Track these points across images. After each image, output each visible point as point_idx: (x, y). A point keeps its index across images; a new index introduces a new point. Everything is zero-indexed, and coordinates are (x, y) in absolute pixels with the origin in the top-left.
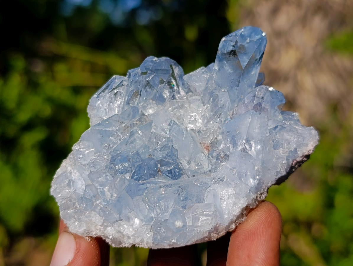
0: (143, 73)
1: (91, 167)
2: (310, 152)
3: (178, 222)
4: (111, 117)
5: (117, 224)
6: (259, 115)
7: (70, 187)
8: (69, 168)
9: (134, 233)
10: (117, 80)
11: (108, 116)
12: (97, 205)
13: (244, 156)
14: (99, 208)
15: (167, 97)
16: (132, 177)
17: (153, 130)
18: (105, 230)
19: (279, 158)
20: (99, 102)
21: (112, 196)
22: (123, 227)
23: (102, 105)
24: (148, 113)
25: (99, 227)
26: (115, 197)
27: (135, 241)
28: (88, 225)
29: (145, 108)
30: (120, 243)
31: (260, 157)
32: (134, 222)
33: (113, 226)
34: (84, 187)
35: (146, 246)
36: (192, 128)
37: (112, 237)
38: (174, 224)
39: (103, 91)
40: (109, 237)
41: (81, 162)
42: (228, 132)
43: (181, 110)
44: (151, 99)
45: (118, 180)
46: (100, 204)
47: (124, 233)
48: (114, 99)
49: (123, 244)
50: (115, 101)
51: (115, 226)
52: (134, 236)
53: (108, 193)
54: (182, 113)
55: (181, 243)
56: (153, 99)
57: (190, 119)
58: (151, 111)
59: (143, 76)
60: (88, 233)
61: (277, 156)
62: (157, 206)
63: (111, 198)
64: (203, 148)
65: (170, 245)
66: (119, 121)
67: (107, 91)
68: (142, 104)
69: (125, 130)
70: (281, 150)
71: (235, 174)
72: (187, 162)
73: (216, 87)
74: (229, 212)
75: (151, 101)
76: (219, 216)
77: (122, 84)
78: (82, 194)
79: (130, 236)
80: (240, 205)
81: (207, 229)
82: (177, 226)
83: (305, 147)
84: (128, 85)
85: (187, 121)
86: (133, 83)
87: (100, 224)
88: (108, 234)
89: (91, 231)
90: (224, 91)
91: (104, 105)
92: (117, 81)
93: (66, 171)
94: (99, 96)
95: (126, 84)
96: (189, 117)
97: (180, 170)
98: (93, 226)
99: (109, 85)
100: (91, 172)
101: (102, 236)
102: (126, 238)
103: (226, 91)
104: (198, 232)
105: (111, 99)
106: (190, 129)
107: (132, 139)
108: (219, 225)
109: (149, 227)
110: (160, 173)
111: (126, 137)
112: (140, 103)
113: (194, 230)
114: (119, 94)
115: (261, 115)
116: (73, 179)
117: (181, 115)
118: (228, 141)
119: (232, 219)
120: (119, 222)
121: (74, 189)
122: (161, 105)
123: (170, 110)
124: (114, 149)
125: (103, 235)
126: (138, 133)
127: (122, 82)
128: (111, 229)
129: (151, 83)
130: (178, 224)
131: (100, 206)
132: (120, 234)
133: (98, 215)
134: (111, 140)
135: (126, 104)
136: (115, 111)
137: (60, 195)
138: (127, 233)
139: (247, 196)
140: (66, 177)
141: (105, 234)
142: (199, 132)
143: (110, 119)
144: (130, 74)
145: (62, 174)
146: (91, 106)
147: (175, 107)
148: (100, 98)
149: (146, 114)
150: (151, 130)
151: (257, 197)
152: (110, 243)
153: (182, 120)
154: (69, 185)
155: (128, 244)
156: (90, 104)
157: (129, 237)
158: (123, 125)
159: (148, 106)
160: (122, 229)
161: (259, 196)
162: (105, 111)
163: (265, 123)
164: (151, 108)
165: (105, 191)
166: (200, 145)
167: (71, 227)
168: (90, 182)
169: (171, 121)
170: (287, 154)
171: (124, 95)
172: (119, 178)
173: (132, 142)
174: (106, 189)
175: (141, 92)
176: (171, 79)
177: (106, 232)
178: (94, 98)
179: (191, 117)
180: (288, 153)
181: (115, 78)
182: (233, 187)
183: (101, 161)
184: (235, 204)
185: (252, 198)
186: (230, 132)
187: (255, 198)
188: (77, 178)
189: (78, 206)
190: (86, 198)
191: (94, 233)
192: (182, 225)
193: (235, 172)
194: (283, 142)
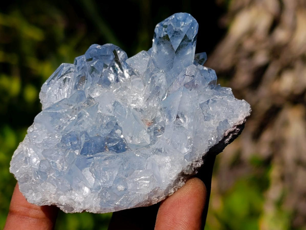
0: (87, 59)
1: (45, 146)
2: (241, 122)
3: (120, 187)
4: (60, 101)
5: (69, 193)
6: (190, 91)
7: (27, 164)
8: (25, 148)
9: (84, 200)
10: (65, 67)
11: (58, 101)
12: (51, 177)
13: (177, 127)
14: (52, 179)
15: (112, 80)
16: (81, 154)
17: (99, 111)
18: (58, 198)
19: (209, 128)
20: (50, 88)
21: (63, 168)
22: (74, 195)
23: (52, 91)
24: (95, 96)
25: (53, 195)
26: (65, 169)
27: (84, 206)
28: (44, 194)
29: (91, 91)
30: (72, 209)
31: (192, 128)
32: (83, 191)
33: (65, 195)
34: (39, 162)
35: (95, 211)
36: (135, 108)
37: (65, 203)
38: (117, 188)
39: (53, 78)
40: (62, 204)
41: (35, 142)
42: (165, 108)
43: (124, 92)
44: (98, 83)
45: (68, 154)
46: (53, 177)
47: (75, 200)
48: (63, 85)
49: (75, 210)
50: (64, 87)
51: (67, 194)
52: (84, 203)
53: (59, 165)
54: (126, 94)
55: (124, 205)
56: (99, 83)
57: (133, 99)
58: (97, 94)
59: (88, 62)
60: (44, 202)
61: (207, 126)
62: (103, 175)
63: (63, 169)
64: (145, 125)
65: (115, 208)
66: (68, 104)
67: (56, 78)
68: (88, 88)
69: (73, 112)
70: (212, 122)
71: (169, 143)
72: (130, 138)
73: (155, 69)
74: (167, 177)
75: (98, 85)
76: (157, 180)
77: (70, 70)
78: (37, 169)
79: (80, 202)
80: (176, 171)
81: (146, 192)
82: (120, 190)
83: (236, 118)
84: (75, 71)
85: (130, 101)
86: (80, 69)
87: (54, 193)
88: (62, 201)
89: (46, 200)
90: (162, 72)
91: (54, 91)
92: (65, 69)
93: (22, 150)
94: (49, 83)
95: (74, 71)
96: (132, 97)
97: (124, 145)
98: (48, 195)
99: (58, 72)
100: (44, 150)
101: (56, 204)
102: (77, 204)
103: (163, 71)
104: (139, 195)
105: (61, 85)
106: (133, 108)
107: (80, 120)
108: (158, 189)
109: (97, 194)
110: (107, 149)
111: (74, 118)
112: (87, 87)
113: (135, 193)
114: (67, 80)
115: (191, 91)
116: (29, 156)
117: (124, 95)
118: (165, 116)
119: (170, 184)
120: (71, 191)
121: (30, 165)
122: (106, 88)
123: (115, 92)
124: (64, 130)
125: (57, 202)
126: (86, 115)
127: (69, 69)
128: (64, 197)
129: (96, 68)
130: (120, 188)
131: (53, 178)
132: (72, 201)
133: (52, 185)
134: (61, 122)
135: (74, 89)
136: (64, 96)
137: (18, 171)
138: (78, 200)
139: (183, 163)
140: (23, 155)
141: (59, 202)
142: (141, 110)
143: (60, 102)
144: (76, 61)
145: (19, 153)
146: (43, 93)
147: (119, 89)
148: (50, 85)
149: (93, 97)
150: (97, 111)
151: (192, 164)
152: (63, 210)
153: (125, 101)
154: (26, 162)
155: (79, 209)
156: (41, 91)
157: (79, 204)
158: (71, 107)
159: (95, 90)
160: (73, 197)
161: (194, 163)
162: (55, 96)
163: (196, 98)
164: (97, 91)
165: (57, 164)
166: (142, 122)
167: (29, 198)
168: (44, 158)
169: (115, 102)
170: (218, 125)
171: (72, 81)
172: (68, 153)
173: (81, 124)
174: (57, 162)
175: (87, 77)
176: (114, 64)
177: (59, 200)
178: (45, 85)
179: (133, 97)
180: (218, 123)
181: (63, 66)
182: (169, 156)
183: (53, 140)
184: (171, 170)
185: (187, 165)
186: (166, 107)
187: (190, 165)
188: (32, 155)
189: (34, 180)
190: (41, 172)
191: (49, 202)
192: (123, 188)
193: (168, 142)
194: (214, 115)
